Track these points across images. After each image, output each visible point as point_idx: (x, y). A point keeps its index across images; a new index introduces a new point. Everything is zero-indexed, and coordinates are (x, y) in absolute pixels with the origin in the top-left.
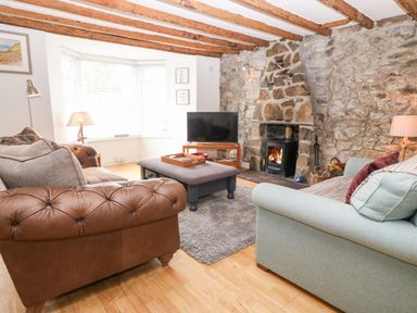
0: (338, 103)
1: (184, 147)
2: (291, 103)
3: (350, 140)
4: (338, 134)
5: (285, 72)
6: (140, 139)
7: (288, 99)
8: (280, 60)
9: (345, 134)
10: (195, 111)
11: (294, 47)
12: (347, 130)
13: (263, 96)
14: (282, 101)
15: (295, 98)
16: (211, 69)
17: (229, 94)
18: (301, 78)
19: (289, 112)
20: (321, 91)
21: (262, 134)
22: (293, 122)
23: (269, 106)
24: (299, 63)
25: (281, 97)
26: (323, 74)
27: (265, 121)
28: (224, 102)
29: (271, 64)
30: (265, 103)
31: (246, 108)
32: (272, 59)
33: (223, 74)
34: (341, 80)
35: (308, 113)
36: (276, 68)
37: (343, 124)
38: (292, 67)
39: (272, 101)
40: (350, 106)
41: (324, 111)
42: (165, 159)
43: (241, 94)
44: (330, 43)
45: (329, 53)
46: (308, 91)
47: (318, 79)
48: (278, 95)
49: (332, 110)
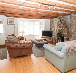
0: (72, 29)
1: (41, 37)
2: (63, 29)
3: (75, 37)
4: (72, 36)
5: (61, 23)
6: (33, 36)
7: (62, 28)
8: (61, 20)
9: (74, 36)
10: (44, 30)
11: (63, 18)
12: (74, 35)
13: (57, 27)
14: (61, 29)
15: (63, 28)
16: (48, 22)
17: (51, 27)
18: (65, 24)
19: (62, 31)
20: (69, 27)
21: (57, 35)
22: (63, 33)
23: (59, 29)
24: (64, 21)
25: (61, 28)
26: (69, 23)
27: (58, 33)
28: (51, 28)
29: (59, 21)
30: (58, 29)
31: (55, 30)
32: (59, 20)
33: (50, 23)
34: (73, 24)
35: (66, 31)
36: (60, 22)
37: (73, 34)
38: (63, 22)
39: (59, 28)
40: (75, 30)
41: (69, 31)
42: (36, 40)
43: (54, 27)
44: (71, 17)
45: (70, 19)
46: (66, 27)
47: (68, 24)
48: (60, 27)
49: (71, 31)
